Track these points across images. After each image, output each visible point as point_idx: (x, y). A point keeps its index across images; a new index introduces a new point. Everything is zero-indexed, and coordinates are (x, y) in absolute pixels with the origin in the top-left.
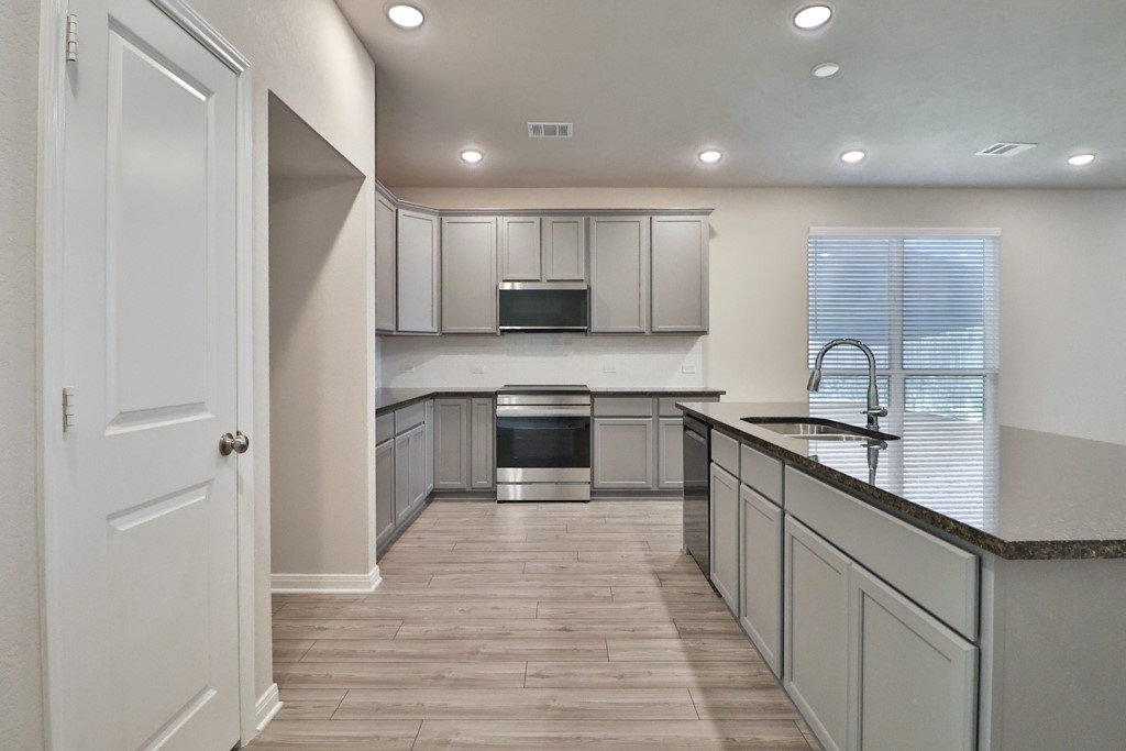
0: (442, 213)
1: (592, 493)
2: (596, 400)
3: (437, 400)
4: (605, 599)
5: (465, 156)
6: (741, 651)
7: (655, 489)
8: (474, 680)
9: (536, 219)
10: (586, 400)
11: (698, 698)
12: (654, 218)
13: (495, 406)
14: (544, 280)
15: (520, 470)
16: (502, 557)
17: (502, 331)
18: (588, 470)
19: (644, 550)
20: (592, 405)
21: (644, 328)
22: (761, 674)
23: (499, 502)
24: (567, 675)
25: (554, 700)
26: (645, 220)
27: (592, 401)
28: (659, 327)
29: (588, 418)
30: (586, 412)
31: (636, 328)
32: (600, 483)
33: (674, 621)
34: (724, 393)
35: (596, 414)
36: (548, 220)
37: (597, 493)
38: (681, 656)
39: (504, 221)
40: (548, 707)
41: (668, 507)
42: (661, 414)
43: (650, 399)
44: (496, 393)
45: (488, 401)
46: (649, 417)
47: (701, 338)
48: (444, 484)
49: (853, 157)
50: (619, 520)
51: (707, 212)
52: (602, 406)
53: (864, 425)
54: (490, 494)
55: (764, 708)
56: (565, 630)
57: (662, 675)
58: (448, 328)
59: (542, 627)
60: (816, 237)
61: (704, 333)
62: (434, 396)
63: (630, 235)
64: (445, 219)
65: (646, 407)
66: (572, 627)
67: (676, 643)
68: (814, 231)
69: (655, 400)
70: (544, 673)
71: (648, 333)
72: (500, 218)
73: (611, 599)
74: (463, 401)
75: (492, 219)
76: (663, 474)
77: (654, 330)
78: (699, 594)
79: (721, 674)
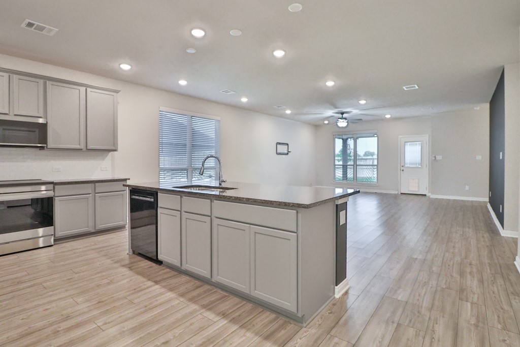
1: (55, 240)
2: (56, 187)
4: (109, 284)
6: (183, 279)
7: (93, 231)
8: (70, 342)
9: (6, 74)
10: (50, 187)
11: (182, 299)
12: (88, 89)
14: (11, 114)
16: (22, 286)
18: (52, 228)
19: (109, 258)
20: (54, 190)
21: (82, 146)
22: (196, 283)
24: (120, 317)
25: (124, 328)
26: (83, 89)
27: (54, 188)
28: (90, 147)
29: (52, 197)
30: (50, 194)
31: (78, 147)
32: (60, 234)
33: (149, 280)
34: (129, 179)
35: (55, 195)
36: (15, 77)
37: (57, 240)
38: (163, 290)
40: (124, 332)
41: (103, 238)
42: (96, 192)
43: (90, 184)
46: (90, 194)
47: (111, 153)
49: (183, 83)
50: (81, 250)
51: (117, 92)
52: (59, 190)
53: (218, 185)
55: (205, 292)
56: (99, 303)
57: (162, 299)
59: (87, 306)
60: (162, 111)
61: (115, 150)
63: (73, 96)
65: (89, 188)
66: (104, 300)
67: (157, 287)
68: (162, 108)
69: (93, 185)
70: (107, 321)
71: (85, 149)
73: (111, 283)
76: (98, 222)
77: (88, 148)
78: (151, 267)
79: (183, 289)
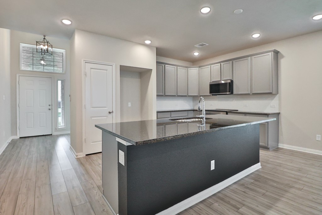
5: (194, 54)
9: (220, 64)
17: (212, 95)
31: (247, 93)
58: (201, 94)
64: (200, 68)
71: (251, 94)
75: (210, 66)
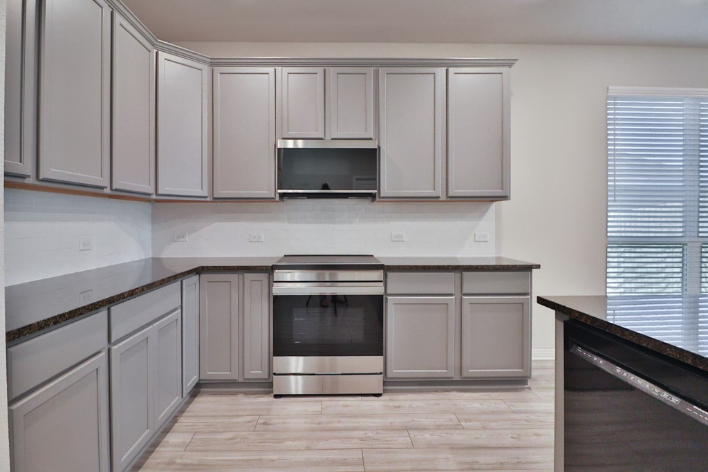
0: (214, 63)
1: (385, 383)
2: (390, 274)
3: (203, 276)
7: (457, 378)
9: (320, 70)
10: (377, 275)
12: (451, 70)
13: (271, 282)
14: (328, 138)
15: (301, 358)
17: (282, 196)
18: (381, 358)
20: (385, 281)
21: (439, 192)
23: (276, 396)
26: (441, 72)
27: (386, 276)
28: (454, 192)
29: (381, 297)
30: (377, 290)
31: (431, 193)
32: (395, 372)
34: (538, 267)
35: (389, 292)
36: (332, 71)
37: (391, 384)
39: (283, 71)
42: (465, 291)
43: (452, 274)
44: (274, 268)
45: (263, 277)
46: (452, 295)
48: (211, 374)
51: (510, 63)
52: (397, 283)
54: (265, 386)
58: (221, 192)
60: (615, 98)
61: (505, 198)
62: (199, 271)
64: (218, 70)
65: (447, 283)
69: (458, 275)
71: (443, 198)
72: (279, 69)
74: (233, 277)
75: (270, 70)
76: (467, 362)
77: (451, 194)
